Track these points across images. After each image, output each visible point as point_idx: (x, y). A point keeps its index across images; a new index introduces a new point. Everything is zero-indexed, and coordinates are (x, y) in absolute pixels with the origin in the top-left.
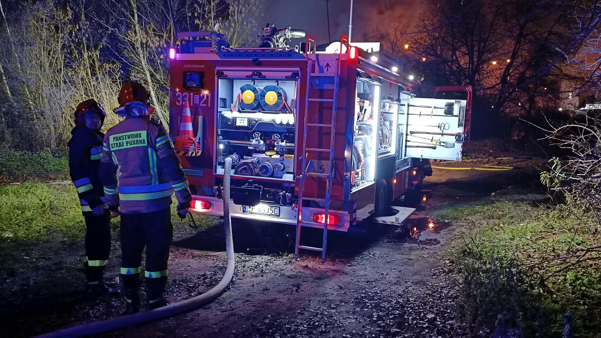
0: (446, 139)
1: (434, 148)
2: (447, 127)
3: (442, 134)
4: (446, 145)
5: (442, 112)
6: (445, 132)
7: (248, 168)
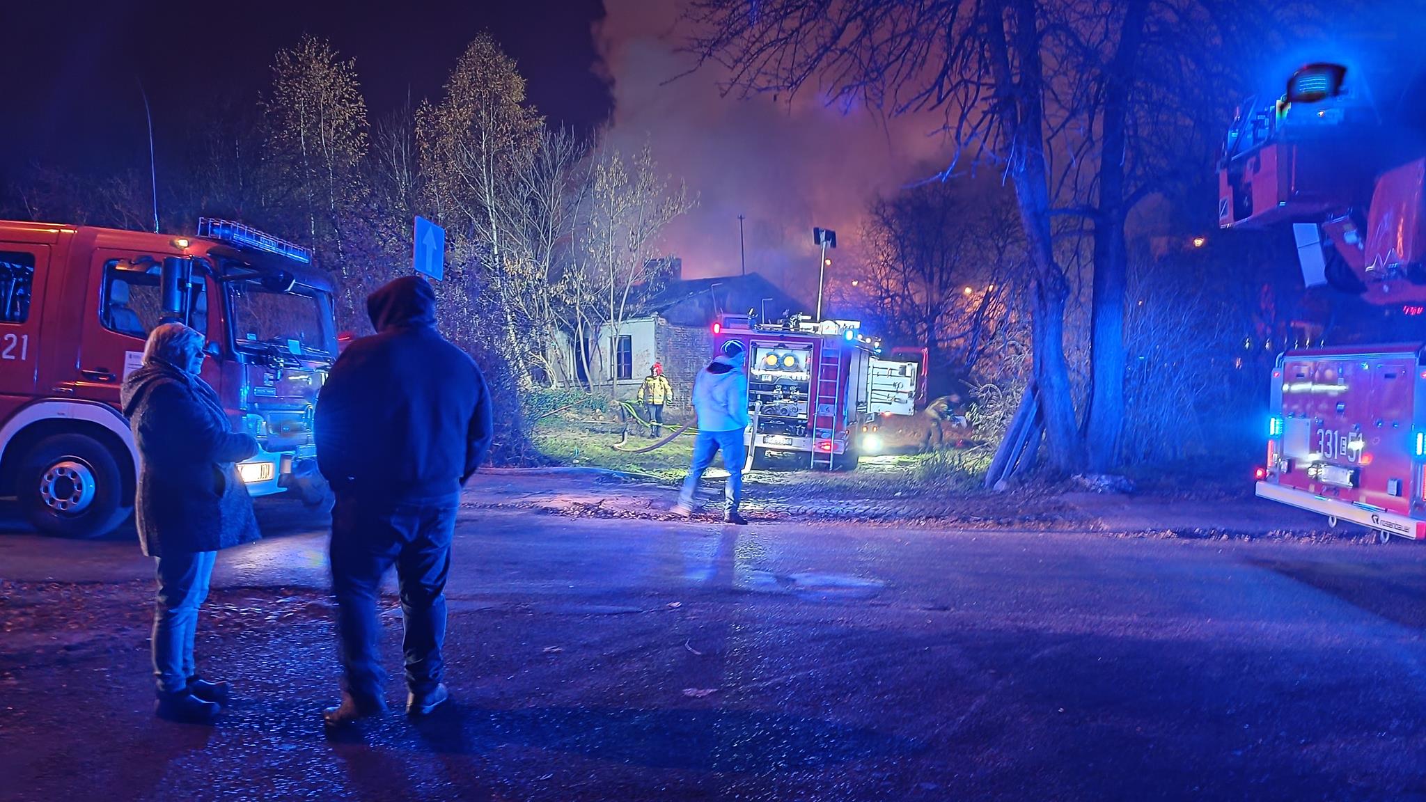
0: (899, 396)
1: (890, 404)
2: (901, 385)
3: (897, 392)
4: (900, 401)
5: (896, 373)
6: (899, 390)
7: (773, 410)
